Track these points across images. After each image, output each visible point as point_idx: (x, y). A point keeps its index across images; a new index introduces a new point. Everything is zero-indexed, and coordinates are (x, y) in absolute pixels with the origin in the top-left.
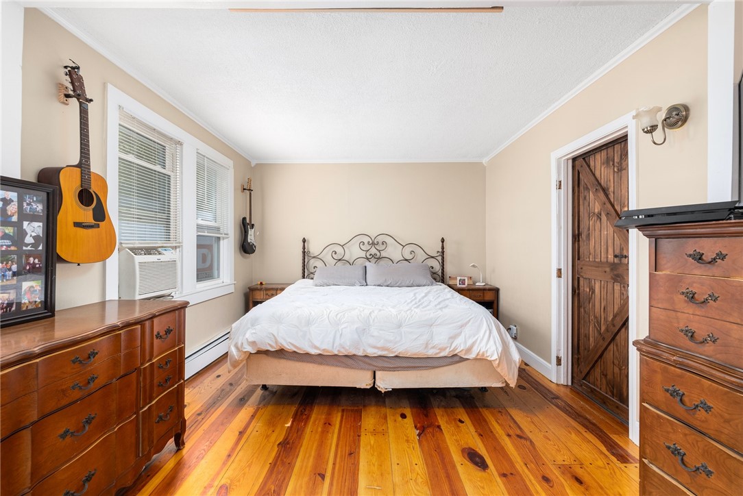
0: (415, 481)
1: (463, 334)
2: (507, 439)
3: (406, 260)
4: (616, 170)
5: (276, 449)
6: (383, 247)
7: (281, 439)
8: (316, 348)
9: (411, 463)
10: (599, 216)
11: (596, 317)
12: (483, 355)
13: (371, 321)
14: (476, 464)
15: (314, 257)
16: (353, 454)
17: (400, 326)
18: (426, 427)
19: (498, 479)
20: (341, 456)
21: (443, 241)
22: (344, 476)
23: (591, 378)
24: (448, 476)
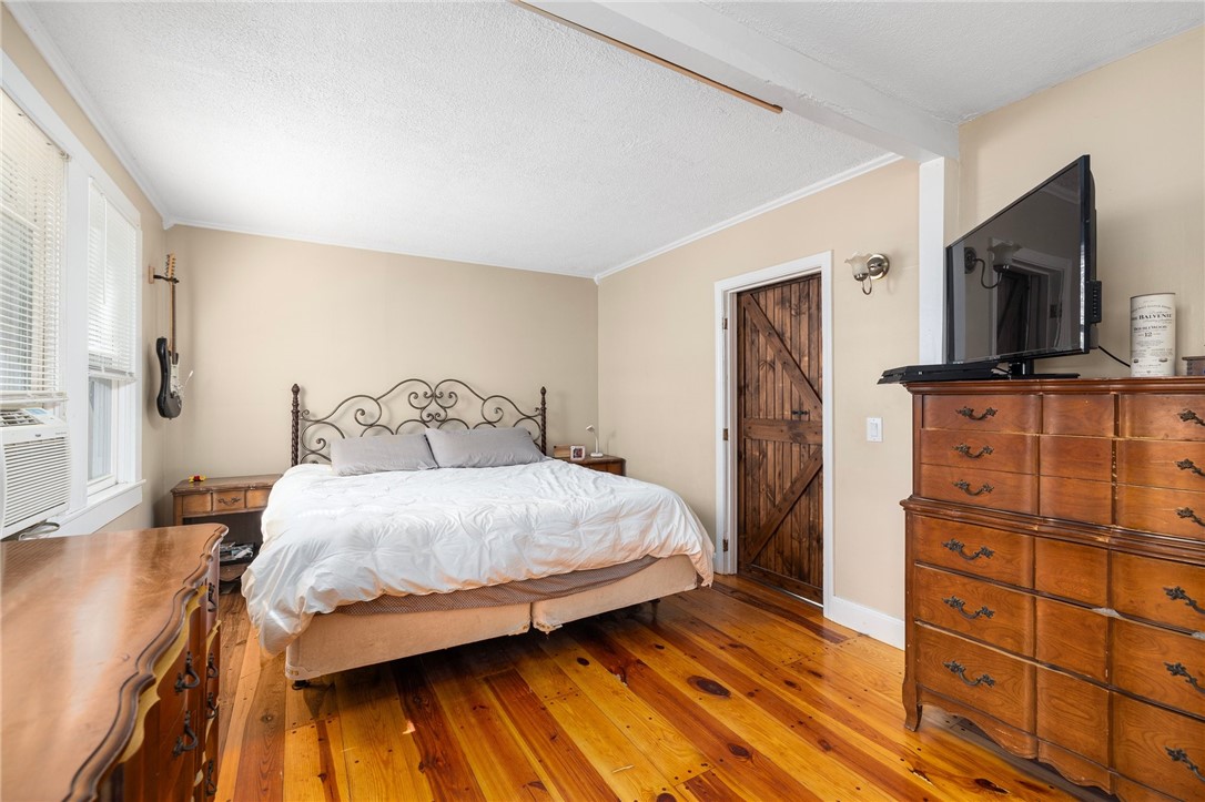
0: (666, 739)
1: (655, 526)
2: (722, 652)
3: (489, 423)
4: (793, 313)
5: (423, 777)
6: (452, 402)
7: (418, 759)
8: (451, 580)
9: (643, 719)
10: (772, 366)
11: (767, 486)
12: (681, 549)
13: (533, 524)
14: (714, 692)
15: (318, 422)
16: (555, 736)
17: (575, 524)
18: (625, 668)
19: (748, 701)
20: (543, 747)
21: (544, 392)
22: (570, 770)
23: (763, 560)
24: (697, 718)
